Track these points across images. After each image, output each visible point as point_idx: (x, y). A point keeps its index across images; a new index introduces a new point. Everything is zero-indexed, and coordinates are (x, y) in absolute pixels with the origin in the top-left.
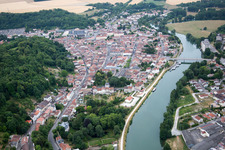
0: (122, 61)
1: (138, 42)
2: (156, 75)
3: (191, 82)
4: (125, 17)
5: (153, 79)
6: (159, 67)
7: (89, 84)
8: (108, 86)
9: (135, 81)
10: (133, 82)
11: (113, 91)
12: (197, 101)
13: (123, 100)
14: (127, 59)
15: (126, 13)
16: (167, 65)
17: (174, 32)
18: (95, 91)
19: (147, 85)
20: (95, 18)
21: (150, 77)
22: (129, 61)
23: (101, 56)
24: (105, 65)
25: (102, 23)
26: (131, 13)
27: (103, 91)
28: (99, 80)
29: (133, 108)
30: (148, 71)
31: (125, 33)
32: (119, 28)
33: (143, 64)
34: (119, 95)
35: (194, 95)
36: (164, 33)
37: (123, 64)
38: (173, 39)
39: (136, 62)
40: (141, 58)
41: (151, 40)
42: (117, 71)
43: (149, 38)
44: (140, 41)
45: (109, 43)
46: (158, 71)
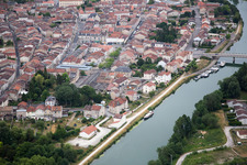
0: (99, 55)
1: (147, 16)
2: (162, 86)
3: (230, 104)
5: (152, 95)
6: (173, 69)
7: (14, 97)
8: (51, 103)
9: (113, 95)
10: (108, 98)
11: (60, 115)
12: (229, 143)
13: (76, 133)
14: (112, 50)
18: (21, 112)
19: (134, 105)
21: (147, 89)
22: (115, 55)
23: (57, 41)
24: (62, 61)
28: (36, 94)
29: (91, 149)
30: (147, 76)
33: (140, 63)
34: (71, 122)
35: (227, 130)
37: (98, 61)
38: (226, 13)
39: (128, 58)
40: (141, 50)
41: (176, 13)
42: (83, 74)
43: (175, 8)
44: (152, 15)
45: (84, 16)
46: (169, 78)
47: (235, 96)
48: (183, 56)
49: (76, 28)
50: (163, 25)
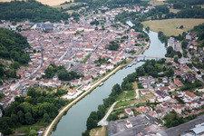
0: (81, 56)
2: (109, 71)
3: (140, 79)
4: (104, 12)
5: (104, 75)
6: (115, 63)
7: (39, 76)
8: (55, 79)
9: (85, 75)
10: (83, 77)
11: (59, 84)
12: (137, 97)
13: (66, 93)
14: (87, 54)
15: (105, 8)
16: (124, 62)
17: (148, 29)
18: (41, 83)
19: (95, 79)
20: (70, 12)
21: (101, 72)
22: (88, 57)
23: (61, 50)
24: (64, 58)
25: (76, 17)
26: (111, 8)
27: (49, 84)
28: (48, 75)
29: (73, 100)
30: (102, 66)
31: (96, 29)
32: (92, 24)
33: (100, 60)
34: (64, 88)
35: (137, 91)
36: (136, 31)
37: (80, 59)
38: (142, 37)
39: (94, 58)
40: (101, 54)
41: (119, 37)
42: (72, 65)
43: (119, 34)
44: (108, 38)
45: (75, 38)
46: (113, 67)
47: (142, 75)
48: (120, 56)
49: (71, 44)
50: (112, 42)
